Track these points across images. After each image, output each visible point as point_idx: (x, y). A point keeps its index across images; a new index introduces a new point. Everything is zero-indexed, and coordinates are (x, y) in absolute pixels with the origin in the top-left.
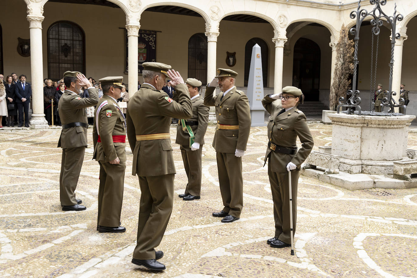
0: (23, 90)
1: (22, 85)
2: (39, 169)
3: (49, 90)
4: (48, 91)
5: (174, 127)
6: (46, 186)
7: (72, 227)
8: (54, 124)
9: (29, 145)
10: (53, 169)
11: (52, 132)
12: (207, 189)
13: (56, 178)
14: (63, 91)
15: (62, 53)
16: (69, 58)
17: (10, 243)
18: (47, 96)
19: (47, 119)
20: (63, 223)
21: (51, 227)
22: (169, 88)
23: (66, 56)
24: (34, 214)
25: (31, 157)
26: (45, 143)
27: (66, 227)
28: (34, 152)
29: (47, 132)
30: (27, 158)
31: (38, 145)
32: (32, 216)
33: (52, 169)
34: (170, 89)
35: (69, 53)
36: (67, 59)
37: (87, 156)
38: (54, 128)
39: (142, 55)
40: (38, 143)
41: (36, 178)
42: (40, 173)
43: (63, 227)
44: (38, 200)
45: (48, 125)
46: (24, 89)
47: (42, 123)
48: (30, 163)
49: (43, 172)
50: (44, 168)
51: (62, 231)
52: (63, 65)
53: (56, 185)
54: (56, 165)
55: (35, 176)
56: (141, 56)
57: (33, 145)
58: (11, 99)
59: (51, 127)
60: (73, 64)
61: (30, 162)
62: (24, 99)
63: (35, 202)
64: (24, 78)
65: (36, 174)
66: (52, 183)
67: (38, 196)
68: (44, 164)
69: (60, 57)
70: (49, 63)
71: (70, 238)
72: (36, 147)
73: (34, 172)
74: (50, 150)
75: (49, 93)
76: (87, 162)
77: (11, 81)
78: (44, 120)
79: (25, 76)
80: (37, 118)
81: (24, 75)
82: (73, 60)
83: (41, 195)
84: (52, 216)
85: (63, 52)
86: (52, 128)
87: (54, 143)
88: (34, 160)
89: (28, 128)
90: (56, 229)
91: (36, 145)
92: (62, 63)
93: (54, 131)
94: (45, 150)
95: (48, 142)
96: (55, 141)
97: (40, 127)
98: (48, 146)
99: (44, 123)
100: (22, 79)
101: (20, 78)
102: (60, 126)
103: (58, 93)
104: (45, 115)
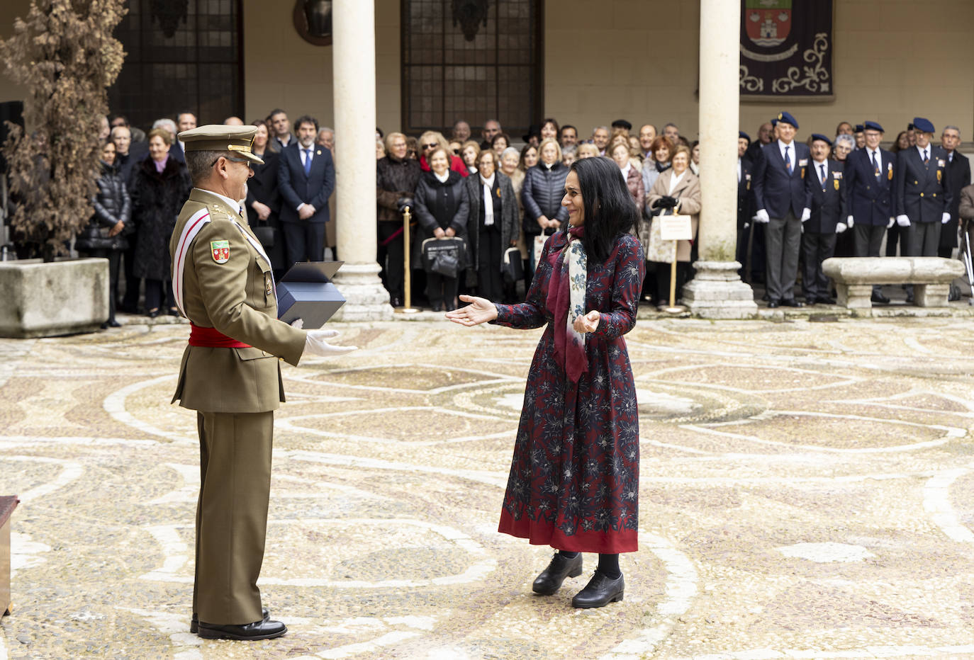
0: (305, 175)
1: (303, 156)
2: (328, 455)
3: (398, 170)
4: (395, 173)
5: (888, 322)
6: (337, 507)
7: (386, 623)
8: (413, 304)
9: (312, 378)
10: (373, 455)
11: (402, 333)
12: (908, 547)
13: (376, 484)
14: (441, 174)
15: (455, 25)
16: (480, 41)
17: (199, 646)
19: (386, 284)
20: (364, 610)
21: (325, 616)
23: (470, 36)
24: (281, 582)
25: (309, 417)
26: (367, 371)
27: (370, 620)
28: (323, 401)
29: (383, 331)
30: (296, 418)
31: (344, 378)
32: (275, 586)
33: (371, 457)
34: (878, 159)
35: (481, 23)
36: (472, 48)
37: (503, 420)
38: (411, 320)
39: (772, 19)
40: (346, 372)
41: (310, 482)
42: (327, 465)
43: (360, 620)
44: (304, 543)
45: (389, 306)
46: (308, 169)
47: (369, 301)
48: (303, 436)
49: (338, 463)
50: (343, 452)
51: (353, 631)
52: (459, 70)
53: (370, 504)
54: (385, 445)
55: (310, 475)
56: (769, 22)
57: (326, 377)
58: (263, 209)
59: (402, 316)
61: (303, 430)
62: (307, 210)
63: (294, 550)
64: (308, 130)
65: (315, 470)
66: (359, 499)
67: (304, 534)
68: (346, 440)
69: (449, 39)
70: (405, 66)
71: (372, 649)
72: (335, 384)
73: (309, 463)
74: (379, 394)
75: (398, 181)
76: (496, 439)
77: (263, 143)
78: (376, 286)
79: (314, 121)
80: (351, 280)
81: (312, 116)
82: (497, 49)
83: (315, 530)
84: (335, 591)
85: (458, 22)
86: (403, 320)
87: (401, 371)
88: (318, 425)
90: (337, 624)
91: (334, 378)
92: (454, 65)
93: (411, 330)
94: (361, 396)
95: (381, 368)
96: (406, 365)
97: (361, 313)
98: (376, 383)
99: (374, 299)
100: (303, 133)
101: (297, 127)
102: (434, 310)
103: (425, 184)
104: (379, 269)
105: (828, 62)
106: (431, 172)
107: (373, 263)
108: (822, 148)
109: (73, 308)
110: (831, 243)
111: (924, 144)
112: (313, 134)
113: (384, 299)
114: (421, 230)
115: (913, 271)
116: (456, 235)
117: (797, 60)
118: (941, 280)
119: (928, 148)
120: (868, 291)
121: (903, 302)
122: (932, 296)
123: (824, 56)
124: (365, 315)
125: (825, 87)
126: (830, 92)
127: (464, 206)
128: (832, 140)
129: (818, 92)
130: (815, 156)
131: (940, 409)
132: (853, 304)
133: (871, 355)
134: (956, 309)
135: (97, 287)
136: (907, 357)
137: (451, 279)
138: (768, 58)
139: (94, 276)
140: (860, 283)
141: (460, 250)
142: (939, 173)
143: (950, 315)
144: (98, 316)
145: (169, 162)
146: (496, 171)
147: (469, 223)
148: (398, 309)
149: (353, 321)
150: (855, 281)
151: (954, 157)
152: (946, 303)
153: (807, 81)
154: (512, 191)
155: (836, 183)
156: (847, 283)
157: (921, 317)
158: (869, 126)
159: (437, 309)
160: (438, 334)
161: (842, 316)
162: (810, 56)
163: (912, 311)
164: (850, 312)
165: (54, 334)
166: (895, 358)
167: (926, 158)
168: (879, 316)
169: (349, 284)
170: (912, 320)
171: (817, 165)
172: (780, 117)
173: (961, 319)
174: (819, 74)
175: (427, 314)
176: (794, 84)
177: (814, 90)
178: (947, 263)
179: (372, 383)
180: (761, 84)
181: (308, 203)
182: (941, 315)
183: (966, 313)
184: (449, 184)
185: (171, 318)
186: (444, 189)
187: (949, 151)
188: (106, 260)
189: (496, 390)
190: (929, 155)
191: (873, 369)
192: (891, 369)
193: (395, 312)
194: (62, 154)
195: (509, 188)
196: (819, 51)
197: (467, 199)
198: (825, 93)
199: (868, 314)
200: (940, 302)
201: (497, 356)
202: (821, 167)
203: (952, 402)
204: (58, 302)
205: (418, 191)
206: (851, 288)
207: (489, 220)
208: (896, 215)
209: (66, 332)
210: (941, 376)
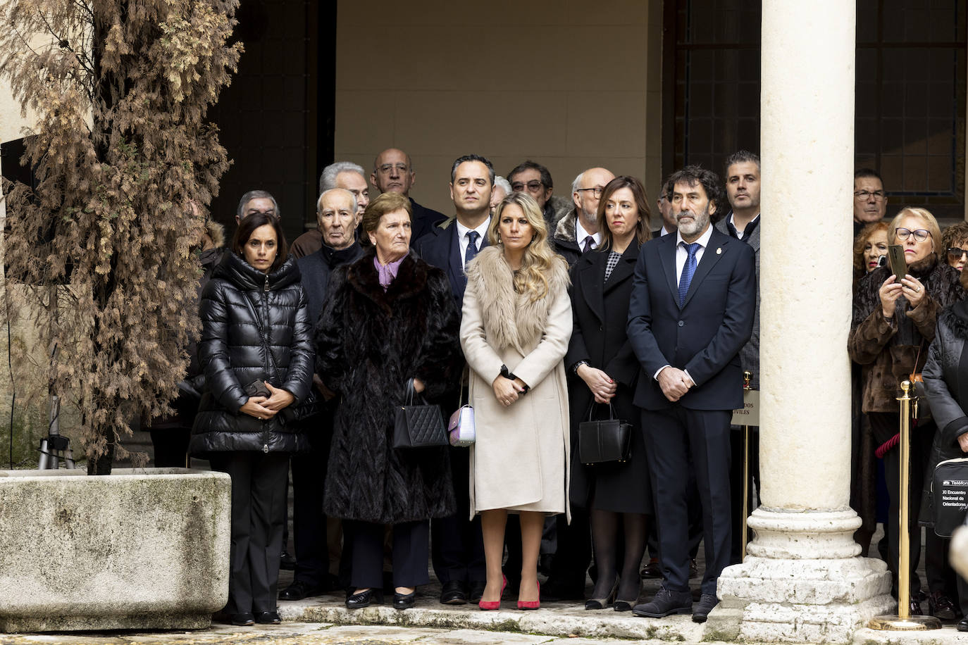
62: (675, 380)
64: (685, 198)
104: (854, 521)
109: (129, 575)
135: (196, 532)
139: (187, 507)
144: (196, 596)
145: (407, 266)
165: (78, 628)
185: (386, 611)
188: (226, 476)
194: (84, 245)
204: (87, 559)
209: (115, 625)
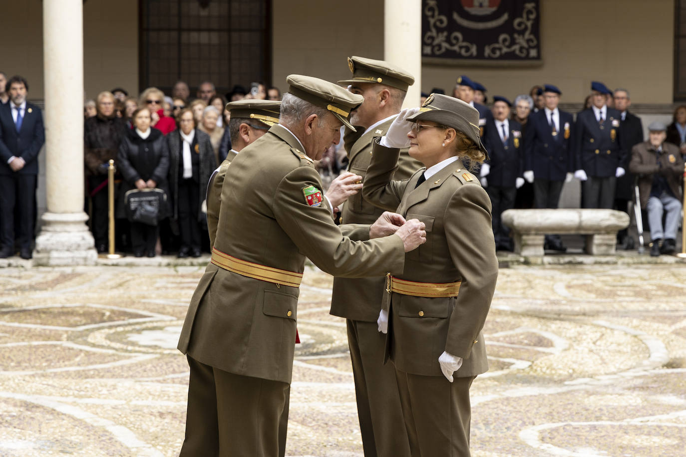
0: (15, 130)
1: (15, 114)
3: (104, 129)
4: (100, 132)
8: (117, 251)
14: (144, 131)
16: (214, 8)
18: (96, 150)
22: (552, 114)
23: (205, 4)
26: (35, 311)
34: (556, 119)
36: (207, 14)
38: (113, 265)
45: (94, 253)
46: (19, 126)
47: (74, 247)
52: (194, 36)
60: (229, 31)
62: (17, 162)
64: (19, 89)
69: (184, 6)
70: (143, 30)
75: (103, 139)
79: (23, 80)
80: (58, 228)
82: (230, 16)
86: (106, 265)
89: (28, 264)
92: (189, 30)
93: (108, 275)
94: (6, 332)
95: (48, 309)
96: (73, 305)
97: (67, 258)
98: (33, 320)
99: (79, 246)
100: (14, 93)
101: (8, 87)
102: (136, 256)
103: (128, 140)
105: (536, 30)
106: (134, 128)
107: (79, 212)
108: (502, 108)
110: (511, 196)
111: (600, 104)
112: (23, 92)
113: (88, 246)
114: (124, 182)
115: (581, 222)
116: (157, 186)
117: (507, 28)
118: (607, 230)
119: (604, 110)
120: (540, 240)
121: (580, 251)
122: (599, 245)
123: (533, 25)
124: (70, 261)
125: (533, 53)
126: (539, 57)
127: (164, 161)
128: (511, 101)
129: (527, 57)
130: (496, 116)
131: (529, 345)
132: (527, 252)
133: (513, 298)
134: (622, 257)
136: (543, 299)
137: (152, 227)
138: (481, 26)
140: (533, 232)
141: (161, 201)
142: (613, 132)
143: (615, 263)
146: (196, 127)
147: (169, 176)
148: (103, 255)
149: (58, 266)
150: (528, 231)
151: (627, 117)
152: (613, 251)
153: (516, 48)
154: (211, 146)
155: (516, 141)
156: (522, 232)
157: (589, 264)
158: (549, 89)
159: (139, 254)
160: (128, 278)
161: (515, 263)
162: (520, 24)
163: (580, 259)
164: (522, 260)
166: (530, 301)
167: (601, 118)
168: (550, 264)
169: (55, 232)
170: (579, 267)
171: (498, 124)
172: (460, 80)
173: (625, 266)
174: (528, 41)
175: (130, 259)
176: (505, 50)
177: (523, 55)
178: (613, 215)
179: (29, 321)
180: (474, 50)
181: (18, 156)
182: (607, 263)
183: (630, 261)
184: (150, 140)
186: (145, 145)
187: (621, 111)
189: (137, 327)
190: (604, 116)
191: (504, 311)
192: (519, 310)
193: (99, 257)
195: (208, 144)
196: (528, 19)
197: (167, 154)
198: (533, 58)
199: (539, 261)
200: (607, 251)
201: (166, 298)
202: (503, 126)
203: (545, 339)
205: (121, 147)
206: (524, 237)
207: (188, 173)
208: (573, 171)
210: (562, 316)
